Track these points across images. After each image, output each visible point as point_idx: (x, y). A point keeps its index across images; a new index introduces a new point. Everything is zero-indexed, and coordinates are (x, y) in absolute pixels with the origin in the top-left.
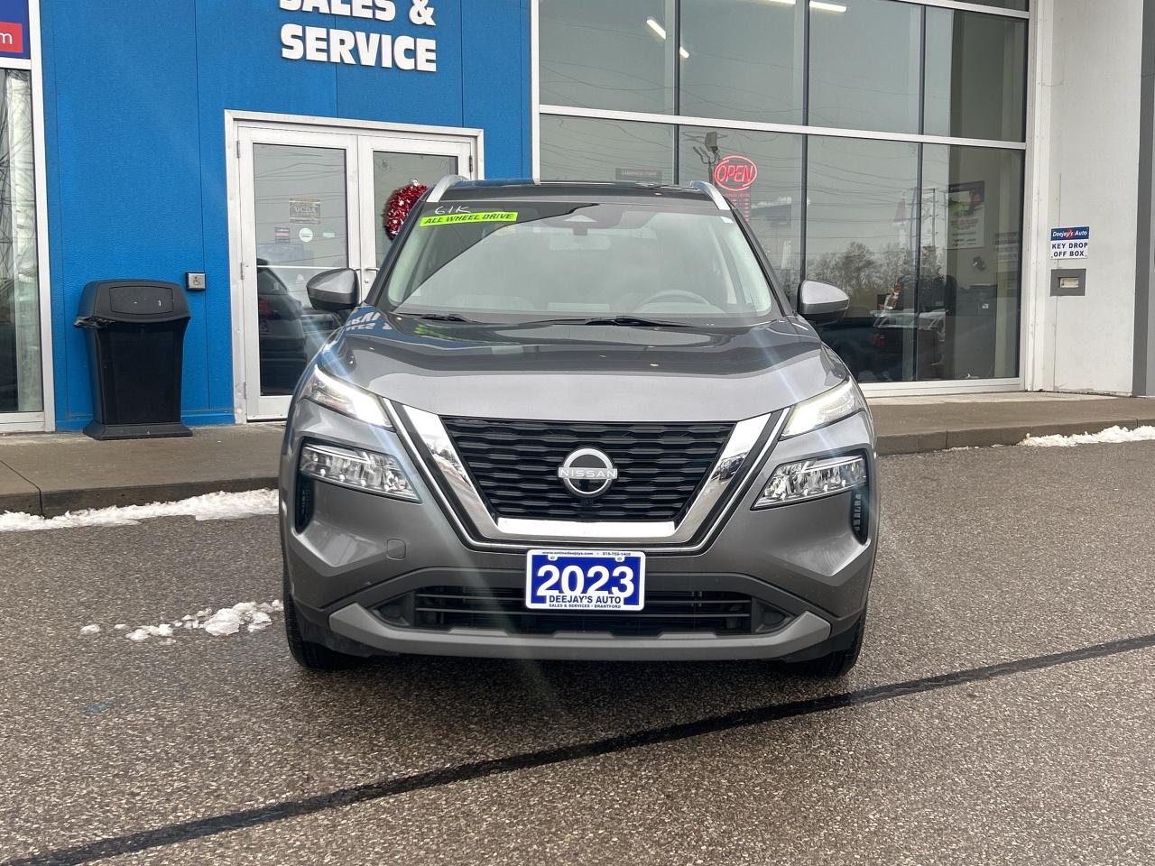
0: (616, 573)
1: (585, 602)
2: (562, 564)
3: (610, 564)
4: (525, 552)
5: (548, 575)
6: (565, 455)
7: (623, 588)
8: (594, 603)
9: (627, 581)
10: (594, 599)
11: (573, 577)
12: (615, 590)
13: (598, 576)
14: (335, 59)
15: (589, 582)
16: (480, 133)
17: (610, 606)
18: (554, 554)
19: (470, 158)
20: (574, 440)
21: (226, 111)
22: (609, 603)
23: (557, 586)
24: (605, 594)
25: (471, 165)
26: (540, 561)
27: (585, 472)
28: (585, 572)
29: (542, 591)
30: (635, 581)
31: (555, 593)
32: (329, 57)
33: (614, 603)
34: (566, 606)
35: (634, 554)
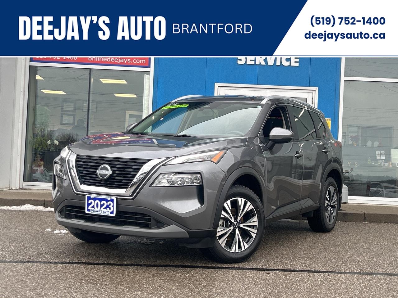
0: (108, 203)
1: (100, 212)
2: (95, 199)
3: (107, 201)
4: (85, 195)
5: (91, 203)
6: (99, 166)
7: (110, 209)
8: (102, 213)
9: (111, 206)
10: (103, 212)
11: (97, 204)
12: (108, 209)
13: (104, 204)
14: (258, 63)
15: (102, 206)
16: (317, 89)
17: (106, 214)
18: (93, 196)
19: (312, 99)
20: (103, 162)
21: (215, 83)
22: (106, 213)
23: (93, 207)
24: (105, 210)
25: (312, 101)
26: (89, 198)
27: (106, 172)
28: (100, 202)
29: (90, 208)
30: (113, 206)
31: (93, 209)
32: (255, 63)
33: (108, 213)
34: (95, 213)
35: (113, 198)
